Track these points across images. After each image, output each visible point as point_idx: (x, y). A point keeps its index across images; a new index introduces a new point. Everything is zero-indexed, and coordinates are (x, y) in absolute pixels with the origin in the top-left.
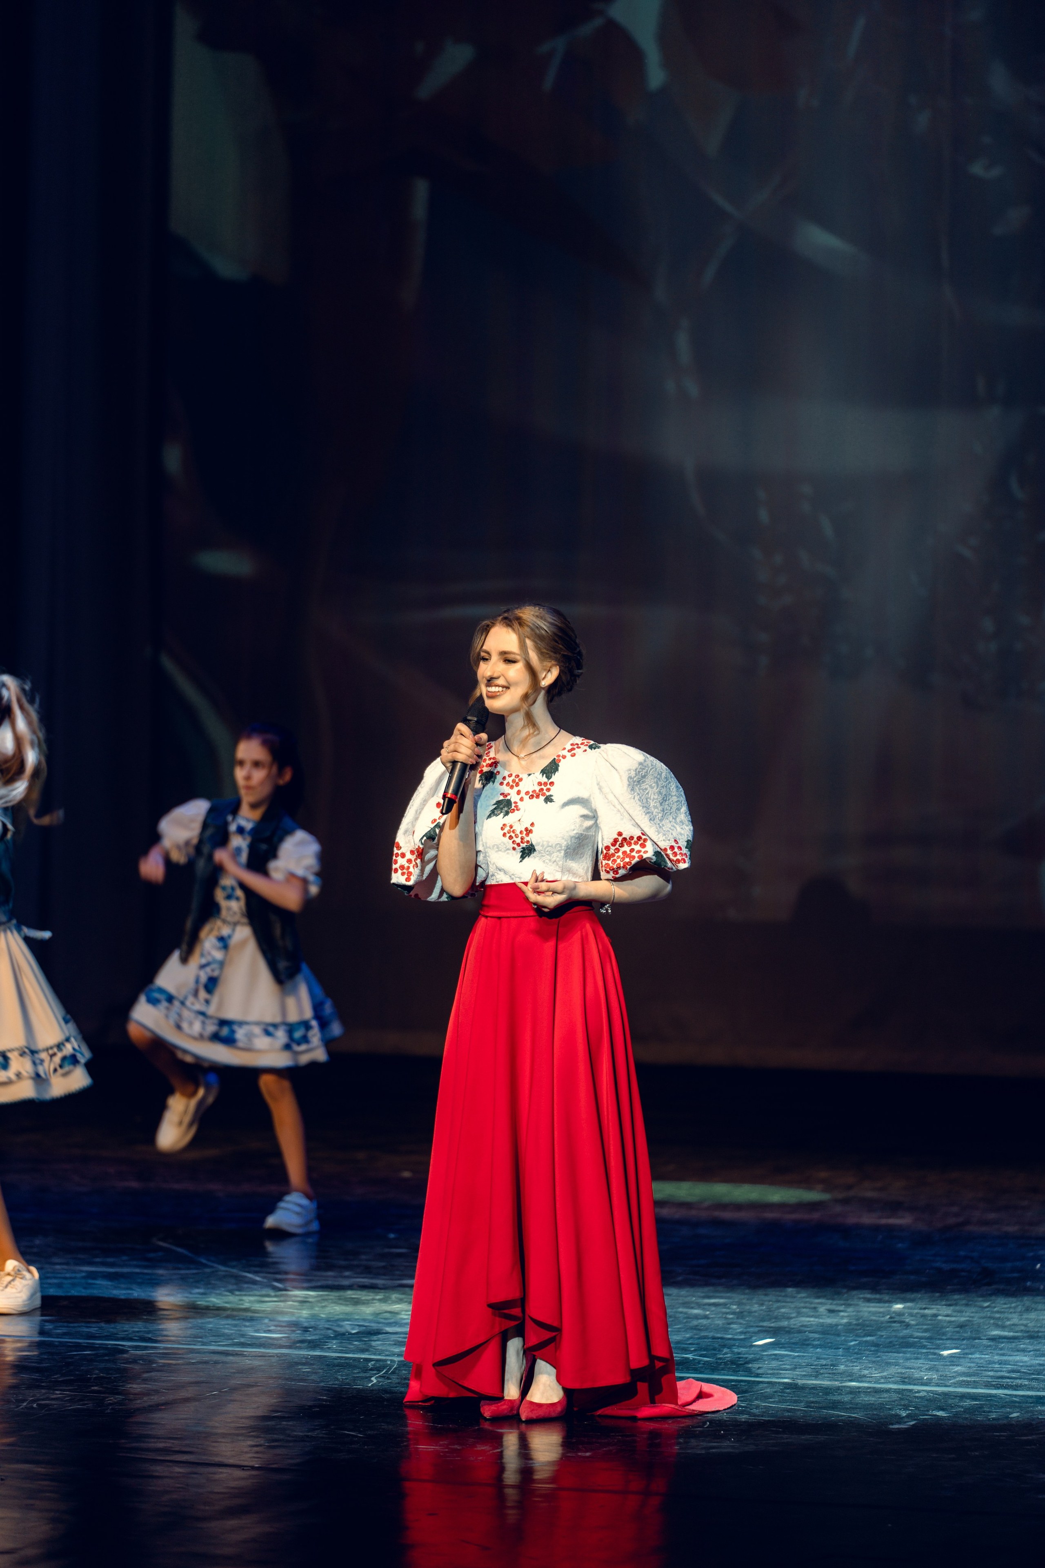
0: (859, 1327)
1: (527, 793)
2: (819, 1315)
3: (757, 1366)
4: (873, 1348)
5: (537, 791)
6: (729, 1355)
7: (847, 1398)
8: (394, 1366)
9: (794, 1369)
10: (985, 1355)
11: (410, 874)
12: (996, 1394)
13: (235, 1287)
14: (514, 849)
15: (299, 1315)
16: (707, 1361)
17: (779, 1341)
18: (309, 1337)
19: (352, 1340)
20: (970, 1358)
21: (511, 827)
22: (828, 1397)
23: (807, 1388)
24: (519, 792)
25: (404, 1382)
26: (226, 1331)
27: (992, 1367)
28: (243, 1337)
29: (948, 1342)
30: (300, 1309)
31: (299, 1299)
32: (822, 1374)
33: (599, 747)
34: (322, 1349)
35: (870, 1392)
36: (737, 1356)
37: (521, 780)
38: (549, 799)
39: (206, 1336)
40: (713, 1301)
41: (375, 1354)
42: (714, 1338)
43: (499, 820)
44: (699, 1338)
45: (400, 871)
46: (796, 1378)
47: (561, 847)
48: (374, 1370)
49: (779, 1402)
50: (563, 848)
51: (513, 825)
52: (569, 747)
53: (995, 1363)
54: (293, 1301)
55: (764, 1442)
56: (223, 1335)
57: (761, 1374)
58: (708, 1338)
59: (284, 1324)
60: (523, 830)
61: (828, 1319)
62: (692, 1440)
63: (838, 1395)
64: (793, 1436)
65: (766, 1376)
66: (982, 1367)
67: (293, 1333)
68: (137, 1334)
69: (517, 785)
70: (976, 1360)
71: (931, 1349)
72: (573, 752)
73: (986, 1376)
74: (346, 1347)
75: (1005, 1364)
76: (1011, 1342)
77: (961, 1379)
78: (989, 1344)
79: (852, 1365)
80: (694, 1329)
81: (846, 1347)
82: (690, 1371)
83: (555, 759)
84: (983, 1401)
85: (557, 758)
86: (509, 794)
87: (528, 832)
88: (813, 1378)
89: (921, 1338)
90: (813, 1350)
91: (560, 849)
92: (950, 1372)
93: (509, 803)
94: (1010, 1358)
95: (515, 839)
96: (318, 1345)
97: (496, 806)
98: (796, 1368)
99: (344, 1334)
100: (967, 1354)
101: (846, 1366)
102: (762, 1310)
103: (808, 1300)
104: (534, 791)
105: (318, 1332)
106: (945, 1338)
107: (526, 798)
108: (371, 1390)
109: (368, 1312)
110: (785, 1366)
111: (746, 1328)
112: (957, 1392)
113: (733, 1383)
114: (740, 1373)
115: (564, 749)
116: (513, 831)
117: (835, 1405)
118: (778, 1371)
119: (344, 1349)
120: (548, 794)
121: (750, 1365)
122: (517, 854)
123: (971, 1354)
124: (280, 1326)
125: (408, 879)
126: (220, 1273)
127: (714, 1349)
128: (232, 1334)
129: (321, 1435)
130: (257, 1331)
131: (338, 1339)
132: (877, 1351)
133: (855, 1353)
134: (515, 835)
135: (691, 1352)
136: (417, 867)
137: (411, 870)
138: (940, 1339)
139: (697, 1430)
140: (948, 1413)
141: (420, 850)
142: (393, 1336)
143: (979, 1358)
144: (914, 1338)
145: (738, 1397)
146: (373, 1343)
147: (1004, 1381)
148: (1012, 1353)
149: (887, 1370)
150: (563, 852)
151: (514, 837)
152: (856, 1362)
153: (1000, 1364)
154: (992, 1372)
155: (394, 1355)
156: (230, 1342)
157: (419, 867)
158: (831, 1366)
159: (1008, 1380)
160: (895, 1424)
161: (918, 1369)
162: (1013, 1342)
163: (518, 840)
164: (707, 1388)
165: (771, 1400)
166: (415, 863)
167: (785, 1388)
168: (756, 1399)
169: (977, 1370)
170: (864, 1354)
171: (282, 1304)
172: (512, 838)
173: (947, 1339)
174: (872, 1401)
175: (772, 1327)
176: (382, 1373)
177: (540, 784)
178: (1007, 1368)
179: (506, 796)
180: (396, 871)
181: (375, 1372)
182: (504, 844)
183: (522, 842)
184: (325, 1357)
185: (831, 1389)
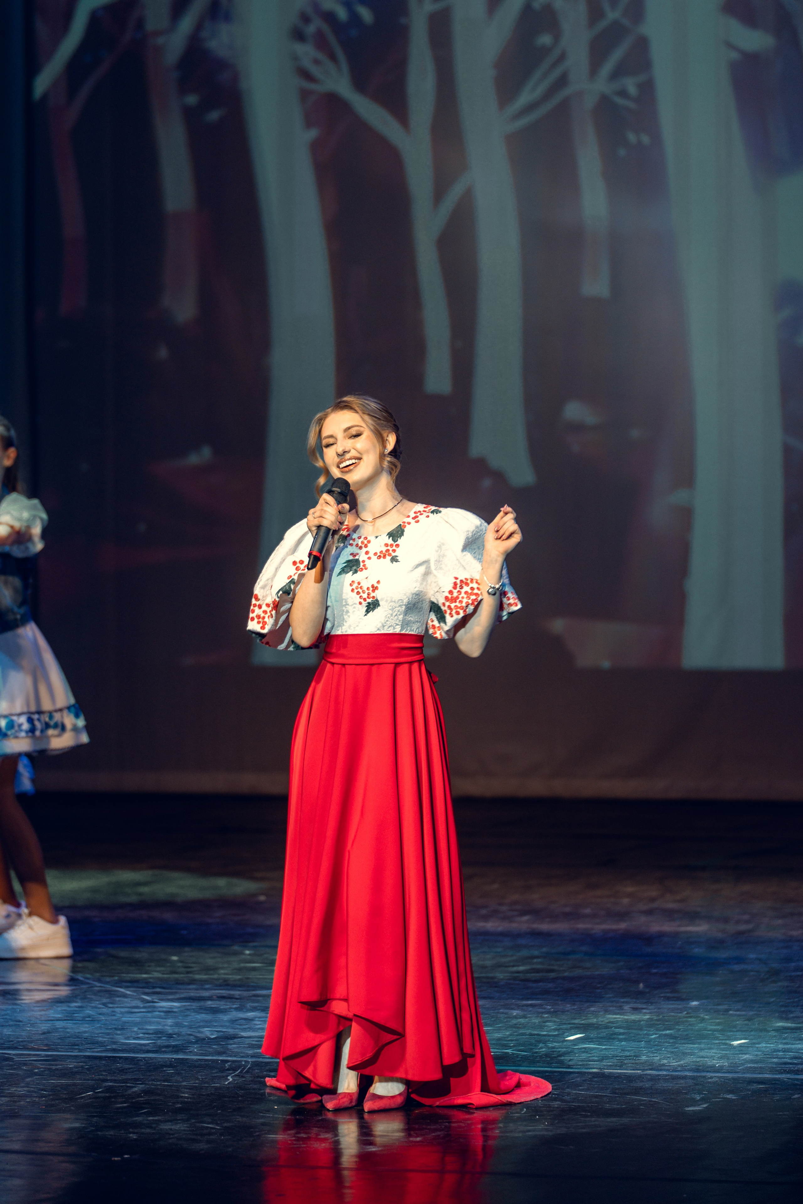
0: (659, 1023)
1: (375, 554)
2: (624, 1013)
3: (568, 1058)
4: (671, 1041)
5: (384, 552)
6: (544, 1049)
7: (648, 1085)
8: (247, 1066)
9: (601, 1060)
10: (770, 1044)
11: (265, 623)
12: (779, 1078)
13: (108, 1000)
14: (360, 603)
15: (165, 1023)
16: (524, 1055)
17: (588, 1036)
18: (173, 1042)
19: (211, 1045)
20: (757, 1048)
21: (359, 583)
22: (631, 1084)
23: (612, 1076)
24: (367, 553)
25: (256, 1079)
26: (100, 1039)
27: (777, 1055)
28: (115, 1044)
29: (738, 1033)
30: (166, 1019)
31: (164, 1009)
32: (626, 1064)
33: (440, 512)
34: (185, 1053)
35: (668, 1079)
36: (551, 1050)
37: (369, 542)
38: (394, 559)
39: (82, 1044)
40: (530, 1002)
41: (231, 1056)
42: (531, 1035)
43: (349, 577)
44: (517, 1035)
45: (256, 620)
46: (603, 1069)
47: (403, 602)
48: (230, 1070)
49: (588, 1090)
50: (404, 603)
51: (361, 582)
52: (412, 515)
53: (779, 1051)
54: (159, 1011)
55: (574, 1125)
56: (97, 1043)
57: (572, 1065)
58: (526, 1035)
59: (151, 1032)
60: (370, 586)
61: (632, 1016)
62: (511, 1125)
63: (641, 1082)
64: (599, 1119)
65: (576, 1067)
66: (768, 1055)
67: (159, 1040)
68: (22, 1044)
69: (366, 546)
70: (763, 1049)
71: (723, 1040)
72: (417, 519)
73: (771, 1063)
74: (206, 1051)
75: (788, 1052)
76: (793, 1033)
77: (749, 1066)
78: (774, 1034)
79: (653, 1055)
80: (514, 1027)
81: (648, 1040)
82: (509, 1065)
83: (400, 525)
84: (769, 1085)
85: (402, 524)
86: (358, 554)
87: (375, 588)
88: (618, 1068)
89: (714, 1030)
90: (618, 1044)
91: (401, 604)
92: (739, 1060)
93: (357, 562)
94: (793, 1046)
95: (362, 594)
96: (181, 1049)
97: (346, 564)
98: (603, 1059)
99: (204, 1039)
100: (754, 1043)
101: (648, 1056)
102: (574, 1009)
103: (614, 999)
104: (381, 552)
105: (180, 1038)
106: (736, 1030)
107: (374, 558)
108: (227, 1088)
109: (225, 1019)
110: (593, 1058)
111: (559, 1026)
112: (746, 1078)
113: (547, 1074)
114: (554, 1064)
115: (409, 516)
116: (361, 588)
117: (637, 1091)
118: (587, 1063)
119: (204, 1052)
120: (393, 554)
121: (563, 1058)
122: (362, 608)
123: (759, 1043)
124: (147, 1034)
125: (263, 628)
126: (96, 988)
127: (531, 1044)
128: (105, 1041)
129: (183, 1129)
130: (128, 1038)
131: (198, 1044)
132: (675, 1043)
133: (656, 1045)
134: (362, 591)
135: (510, 1047)
136: (272, 617)
137: (266, 619)
138: (730, 1031)
139: (515, 1116)
140: (737, 1096)
141: (276, 603)
142: (247, 1040)
143: (765, 1047)
144: (708, 1031)
145: (552, 1086)
146: (230, 1047)
147: (787, 1066)
148: (794, 1042)
149: (684, 1059)
150: (404, 607)
151: (361, 593)
152: (656, 1053)
153: (783, 1052)
154: (777, 1059)
155: (248, 1056)
156: (103, 1048)
157: (274, 618)
158: (634, 1057)
159: (791, 1066)
160: (691, 1107)
161: (711, 1058)
162: (796, 1032)
163: (365, 596)
164: (524, 1078)
165: (580, 1088)
166: (270, 614)
167: (594, 1077)
168: (568, 1087)
169: (763, 1058)
170: (663, 1045)
171: (150, 1015)
172: (360, 593)
173: (737, 1031)
174: (670, 1086)
175: (582, 1024)
176: (238, 1072)
177: (386, 545)
178: (789, 1055)
179: (355, 556)
180: (253, 619)
181: (231, 1072)
182: (352, 598)
183: (368, 597)
184: (187, 1059)
185: (634, 1077)
